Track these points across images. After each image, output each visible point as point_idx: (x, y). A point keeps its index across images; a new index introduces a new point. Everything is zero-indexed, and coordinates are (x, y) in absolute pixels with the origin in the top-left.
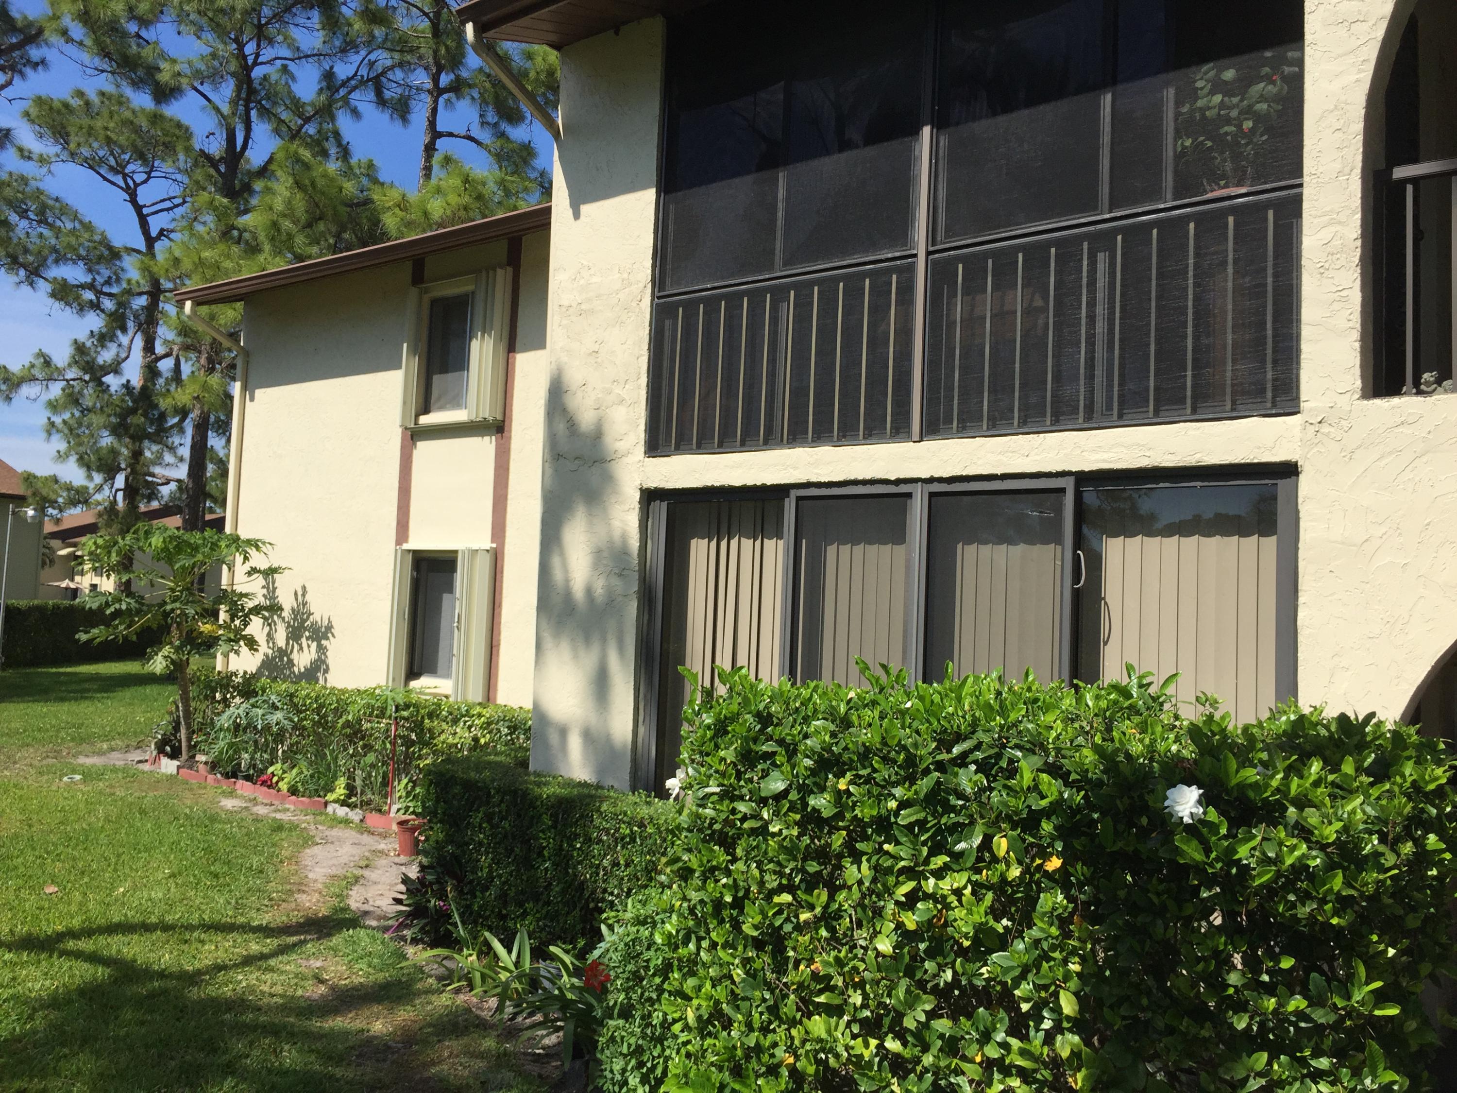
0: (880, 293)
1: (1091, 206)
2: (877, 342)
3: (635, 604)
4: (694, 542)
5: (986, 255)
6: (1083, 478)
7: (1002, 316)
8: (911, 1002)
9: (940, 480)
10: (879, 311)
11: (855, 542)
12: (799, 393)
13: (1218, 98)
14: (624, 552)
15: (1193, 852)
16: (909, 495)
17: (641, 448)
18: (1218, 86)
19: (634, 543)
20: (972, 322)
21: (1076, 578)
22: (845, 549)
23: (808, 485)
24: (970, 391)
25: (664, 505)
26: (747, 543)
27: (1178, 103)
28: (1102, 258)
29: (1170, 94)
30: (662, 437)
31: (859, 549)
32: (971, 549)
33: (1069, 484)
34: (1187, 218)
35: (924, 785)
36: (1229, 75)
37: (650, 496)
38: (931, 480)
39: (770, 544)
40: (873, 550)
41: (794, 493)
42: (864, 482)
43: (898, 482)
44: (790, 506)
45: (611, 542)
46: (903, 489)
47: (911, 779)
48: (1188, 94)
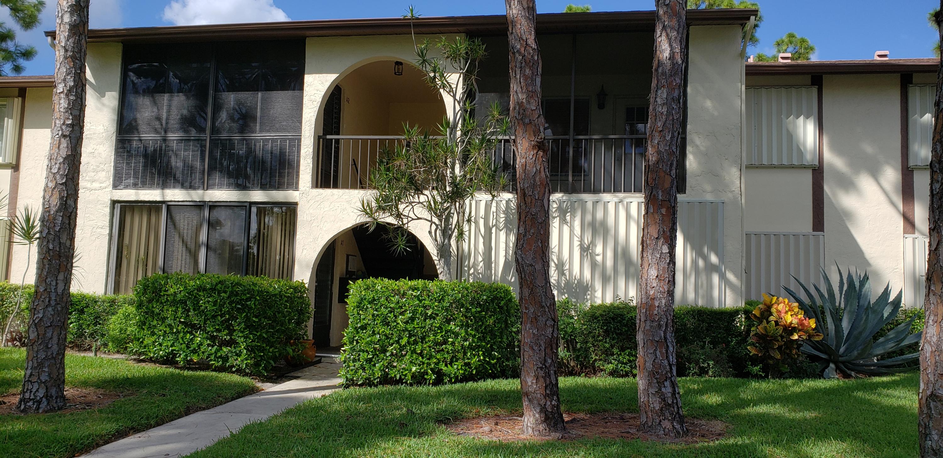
0: (195, 146)
1: (255, 132)
5: (227, 140)
6: (251, 203)
9: (213, 202)
10: (195, 151)
12: (169, 173)
16: (203, 206)
17: (111, 186)
19: (108, 217)
23: (171, 201)
25: (119, 205)
28: (257, 145)
30: (118, 184)
34: (278, 139)
37: (114, 202)
38: (210, 202)
41: (166, 204)
42: (190, 201)
44: (165, 207)
46: (201, 204)
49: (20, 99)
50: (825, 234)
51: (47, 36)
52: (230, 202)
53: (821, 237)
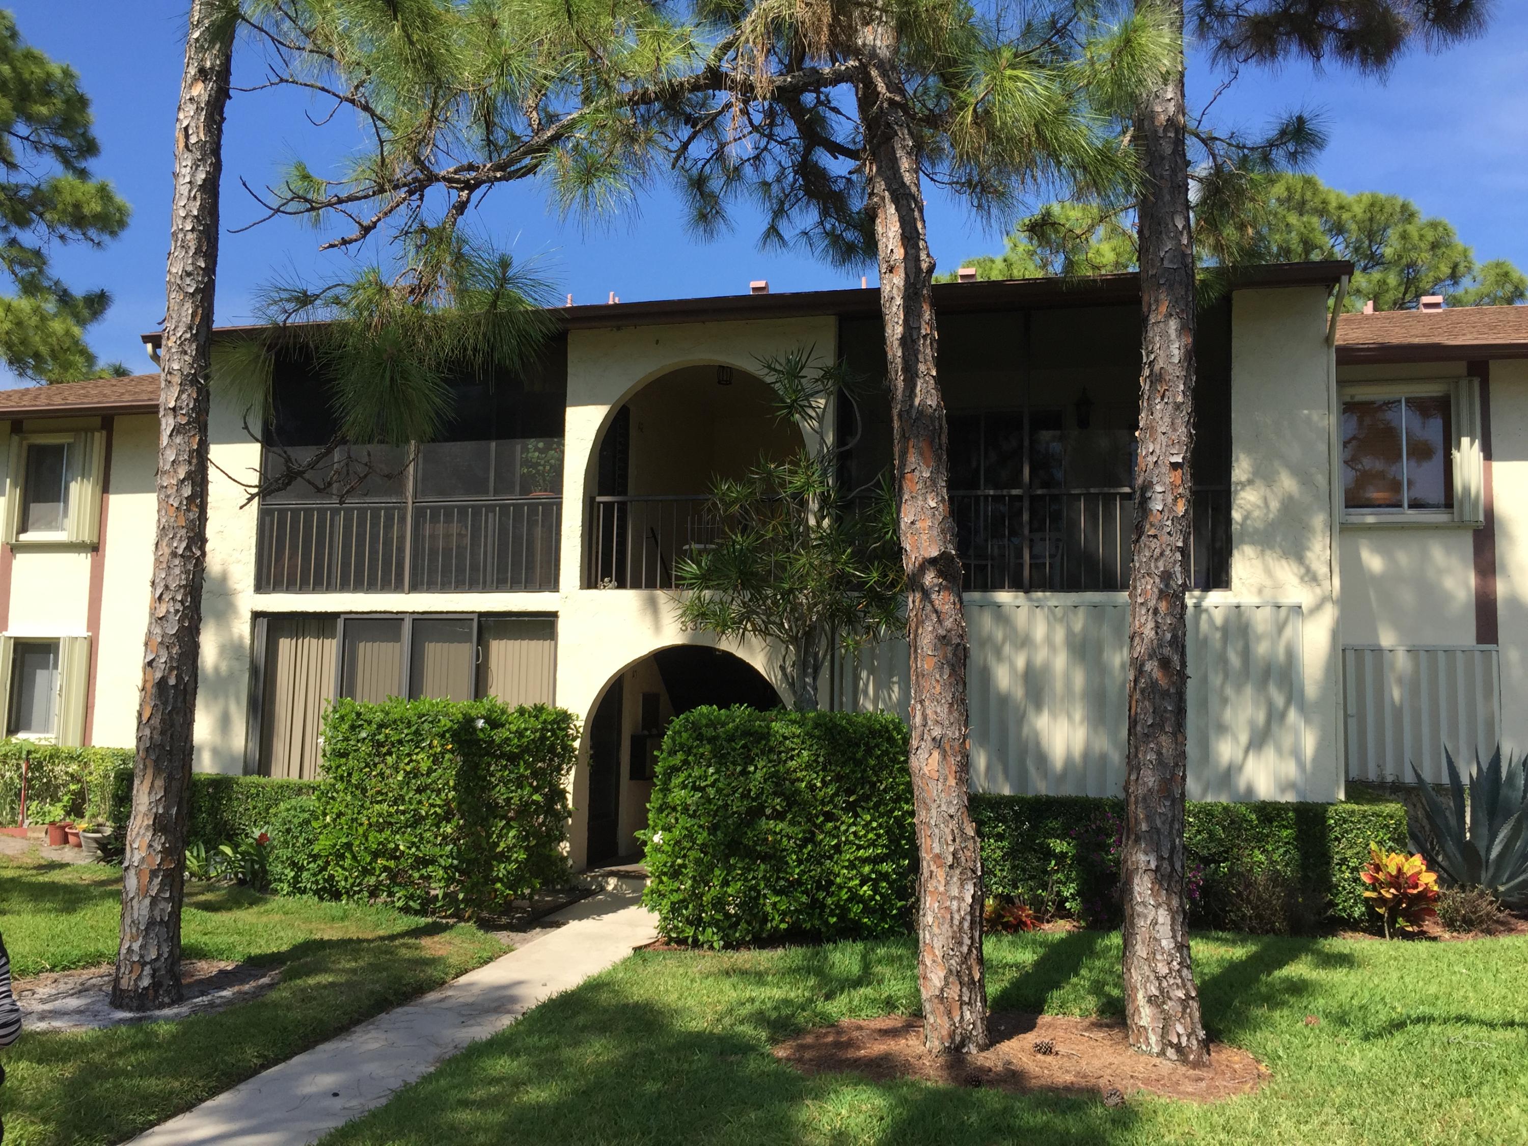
0: (389, 519)
1: (486, 492)
2: (387, 543)
3: (247, 675)
4: (281, 641)
5: (440, 507)
6: (481, 615)
7: (447, 536)
8: (407, 793)
9: (418, 613)
10: (388, 527)
11: (374, 641)
12: (346, 564)
13: (537, 454)
14: (240, 646)
15: (481, 735)
16: (403, 619)
17: (252, 588)
18: (536, 449)
19: (247, 641)
20: (433, 537)
21: (478, 659)
22: (369, 645)
23: (351, 613)
24: (432, 571)
25: (266, 620)
26: (314, 641)
27: (522, 453)
28: (490, 515)
29: (519, 447)
30: (264, 583)
31: (376, 644)
32: (432, 645)
33: (475, 617)
34: (524, 504)
35: (413, 728)
36: (541, 445)
37: (257, 616)
38: (414, 613)
39: (327, 642)
40: (384, 645)
41: (343, 617)
42: (380, 612)
43: (397, 613)
44: (340, 623)
45: (232, 640)
46: (399, 616)
47: (409, 727)
48: (525, 449)
49: (104, 433)
50: (1500, 648)
51: (145, 342)
52: (447, 612)
53: (1494, 653)
